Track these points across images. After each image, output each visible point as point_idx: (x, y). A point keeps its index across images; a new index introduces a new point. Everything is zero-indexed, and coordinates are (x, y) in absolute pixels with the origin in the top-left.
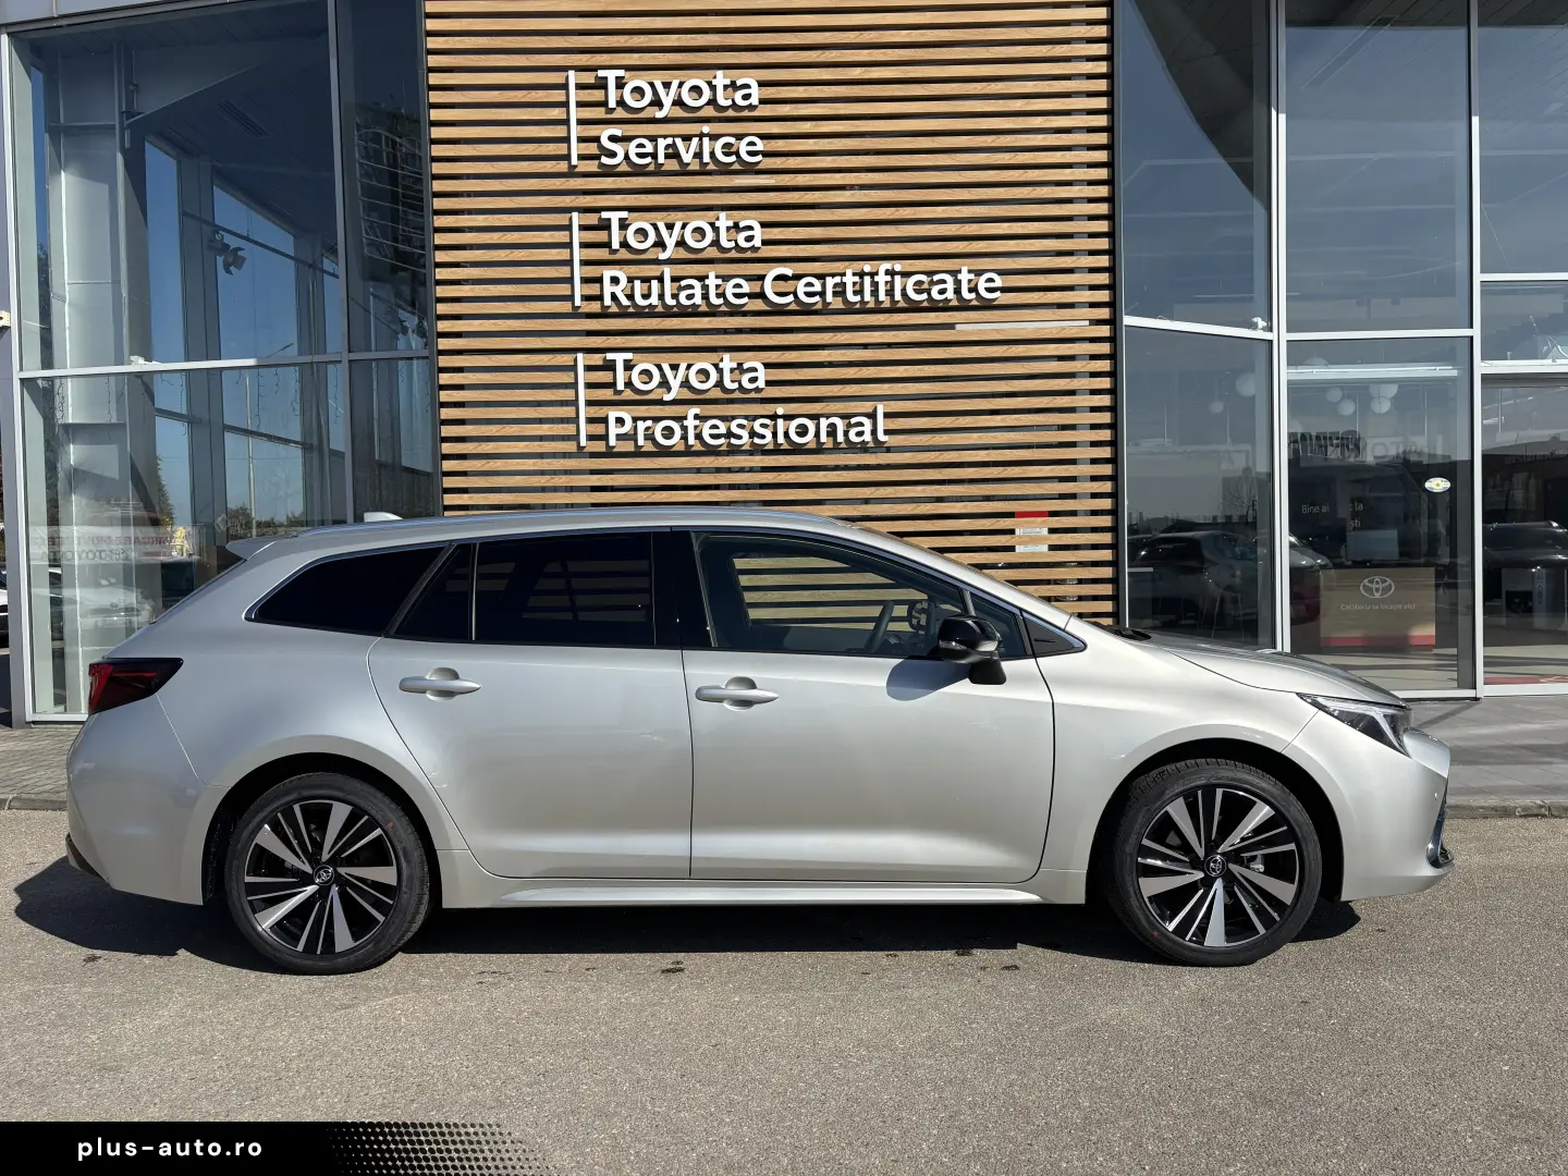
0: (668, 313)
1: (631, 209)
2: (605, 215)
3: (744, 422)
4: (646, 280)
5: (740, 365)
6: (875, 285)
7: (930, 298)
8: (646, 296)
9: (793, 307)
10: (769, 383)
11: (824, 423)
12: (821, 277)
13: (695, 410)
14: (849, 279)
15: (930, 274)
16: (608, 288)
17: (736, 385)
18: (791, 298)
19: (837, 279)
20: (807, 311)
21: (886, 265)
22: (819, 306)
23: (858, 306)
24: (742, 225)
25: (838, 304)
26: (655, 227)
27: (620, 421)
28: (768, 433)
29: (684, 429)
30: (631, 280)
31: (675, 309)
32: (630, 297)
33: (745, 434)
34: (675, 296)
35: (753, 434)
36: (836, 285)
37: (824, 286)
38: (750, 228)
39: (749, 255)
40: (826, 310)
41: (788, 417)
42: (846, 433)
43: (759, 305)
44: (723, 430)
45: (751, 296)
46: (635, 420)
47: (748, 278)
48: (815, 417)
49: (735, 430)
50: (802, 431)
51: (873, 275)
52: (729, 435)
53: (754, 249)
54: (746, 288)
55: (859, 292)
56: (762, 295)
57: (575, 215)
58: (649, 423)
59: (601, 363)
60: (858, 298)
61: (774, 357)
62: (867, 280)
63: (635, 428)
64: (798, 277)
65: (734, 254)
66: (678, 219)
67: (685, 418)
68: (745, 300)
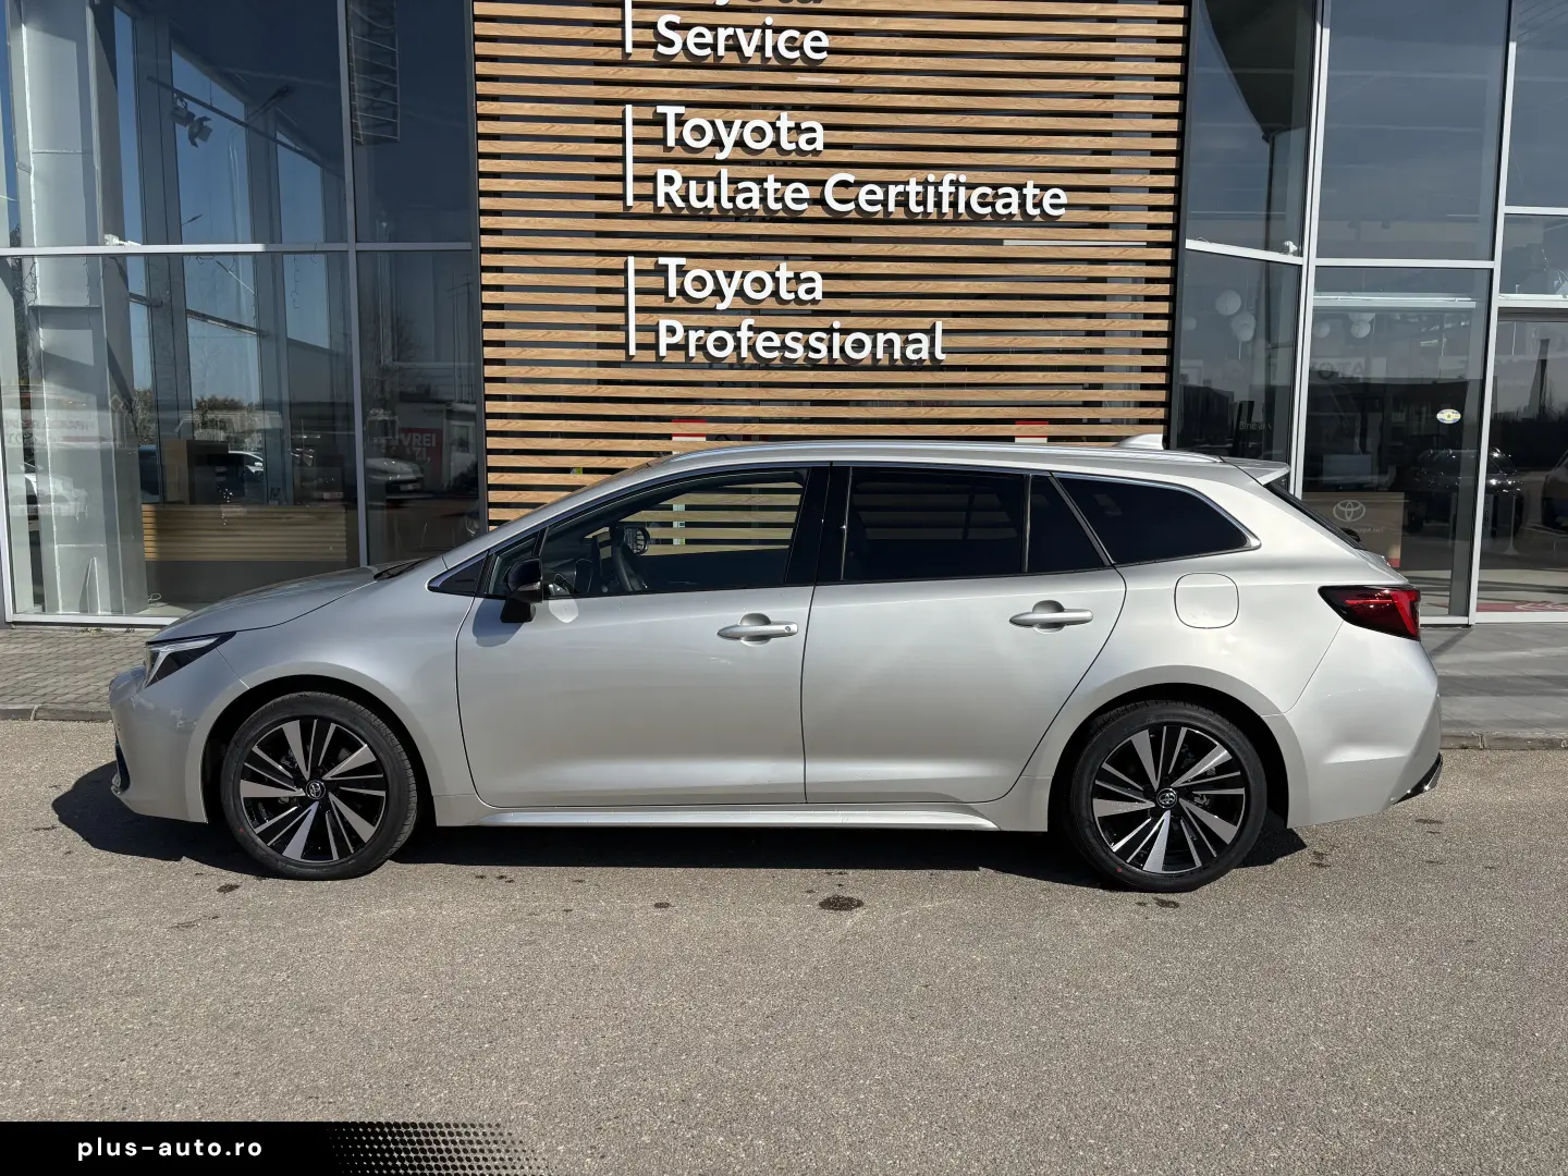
0: (723, 216)
1: (689, 105)
2: (661, 109)
3: (799, 335)
4: (702, 180)
5: (797, 274)
6: (939, 195)
7: (994, 212)
8: (702, 198)
9: (854, 215)
10: (826, 295)
11: (881, 338)
12: (884, 184)
13: (750, 321)
14: (913, 189)
15: (995, 187)
16: (662, 188)
17: (792, 296)
18: (851, 206)
19: (901, 188)
20: (867, 219)
21: (950, 176)
22: (880, 216)
23: (920, 217)
24: (804, 126)
25: (900, 214)
26: (713, 124)
27: (671, 331)
28: (823, 347)
29: (738, 340)
30: (686, 180)
31: (731, 213)
32: (685, 198)
33: (799, 347)
34: (732, 199)
35: (807, 347)
36: (898, 194)
37: (886, 194)
38: (812, 130)
39: (810, 158)
40: (888, 221)
41: (845, 332)
42: (903, 350)
43: (818, 212)
44: (777, 342)
45: (813, 202)
46: (687, 329)
47: (808, 183)
48: (872, 332)
49: (789, 342)
50: (859, 346)
51: (937, 184)
52: (784, 347)
53: (815, 152)
54: (806, 193)
55: (923, 203)
56: (821, 201)
57: (629, 108)
58: (701, 333)
59: (652, 267)
60: (921, 209)
61: (832, 267)
62: (931, 189)
63: (687, 338)
64: (860, 184)
65: (794, 157)
66: (737, 117)
67: (739, 329)
68: (805, 206)
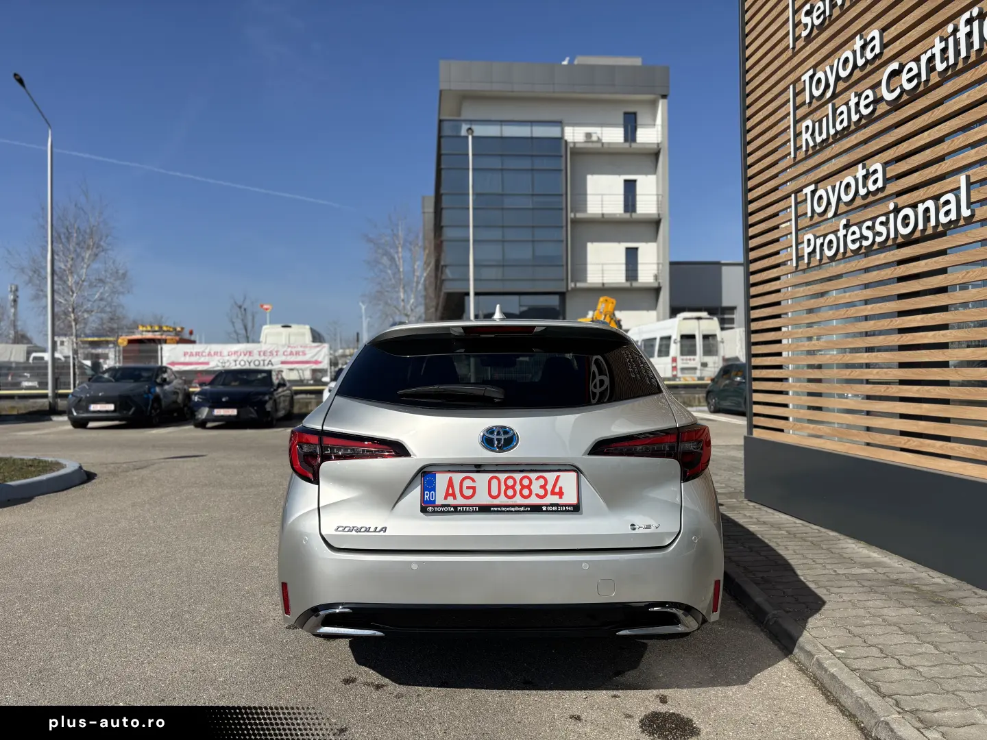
0: (831, 142)
1: (816, 65)
2: (803, 78)
3: (871, 223)
4: (821, 121)
5: (868, 171)
6: (957, 42)
8: (821, 134)
9: (905, 97)
10: (885, 182)
11: (920, 208)
12: (917, 58)
13: (843, 221)
14: (938, 49)
16: (804, 137)
17: (865, 191)
18: (899, 91)
19: (929, 54)
20: (914, 95)
21: (965, 17)
22: (920, 88)
24: (868, 39)
26: (825, 71)
27: (809, 242)
28: (884, 230)
29: (838, 239)
30: (814, 124)
31: (835, 137)
32: (814, 138)
33: (870, 234)
34: (834, 126)
35: (875, 233)
36: (927, 61)
37: (919, 66)
38: (873, 39)
39: (875, 64)
40: (925, 90)
41: (896, 211)
42: (937, 216)
44: (858, 236)
45: (875, 102)
46: (816, 237)
47: (872, 87)
48: (915, 205)
49: (864, 232)
50: (906, 221)
51: (955, 32)
52: (862, 238)
53: (876, 58)
54: (871, 96)
55: (945, 58)
56: (881, 99)
57: (791, 87)
58: (821, 240)
59: (801, 199)
60: (946, 65)
61: (889, 154)
62: (951, 41)
63: (815, 246)
64: (902, 68)
65: (868, 69)
66: (837, 58)
67: (838, 230)
68: (871, 108)
